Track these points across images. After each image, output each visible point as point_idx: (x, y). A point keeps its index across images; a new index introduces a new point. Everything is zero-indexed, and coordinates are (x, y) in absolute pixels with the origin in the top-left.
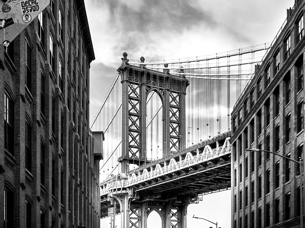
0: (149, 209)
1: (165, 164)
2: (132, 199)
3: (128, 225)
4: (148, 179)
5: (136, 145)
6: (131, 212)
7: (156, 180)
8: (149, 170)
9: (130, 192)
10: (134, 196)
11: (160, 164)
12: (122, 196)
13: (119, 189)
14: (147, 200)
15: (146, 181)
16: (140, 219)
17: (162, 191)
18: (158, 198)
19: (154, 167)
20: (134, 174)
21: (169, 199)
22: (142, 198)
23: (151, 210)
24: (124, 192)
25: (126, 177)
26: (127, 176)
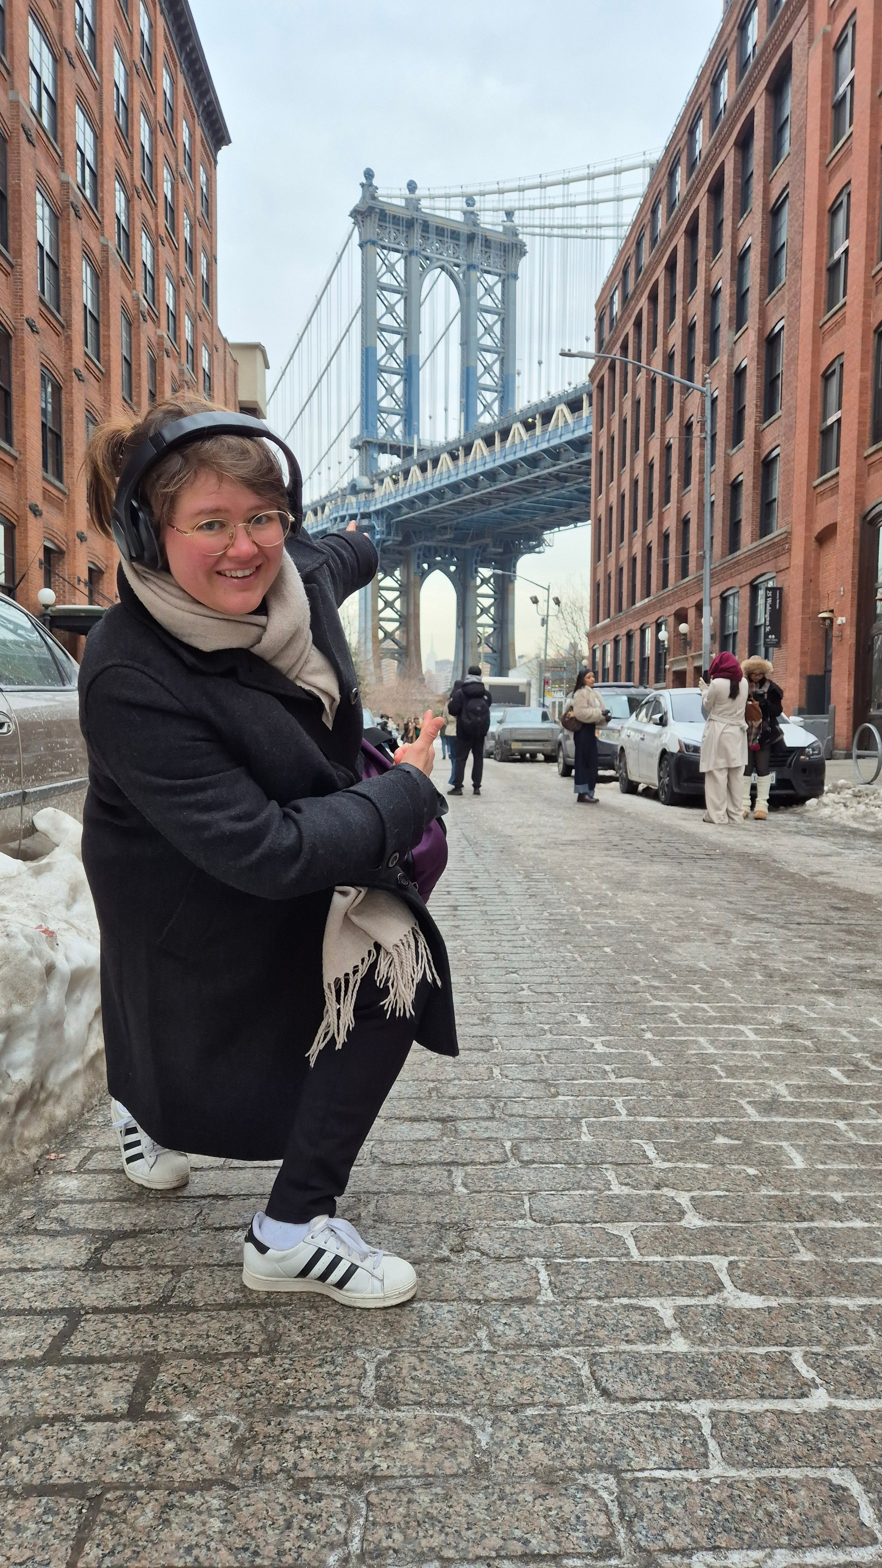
0: (425, 566)
2: (384, 541)
4: (421, 491)
5: (395, 406)
7: (439, 493)
8: (423, 468)
9: (379, 525)
10: (389, 534)
11: (451, 454)
14: (420, 543)
15: (416, 497)
16: (404, 590)
17: (455, 522)
18: (449, 540)
19: (435, 462)
20: (388, 480)
21: (472, 544)
22: (407, 540)
23: (431, 569)
24: (365, 522)
25: (370, 487)
26: (373, 483)
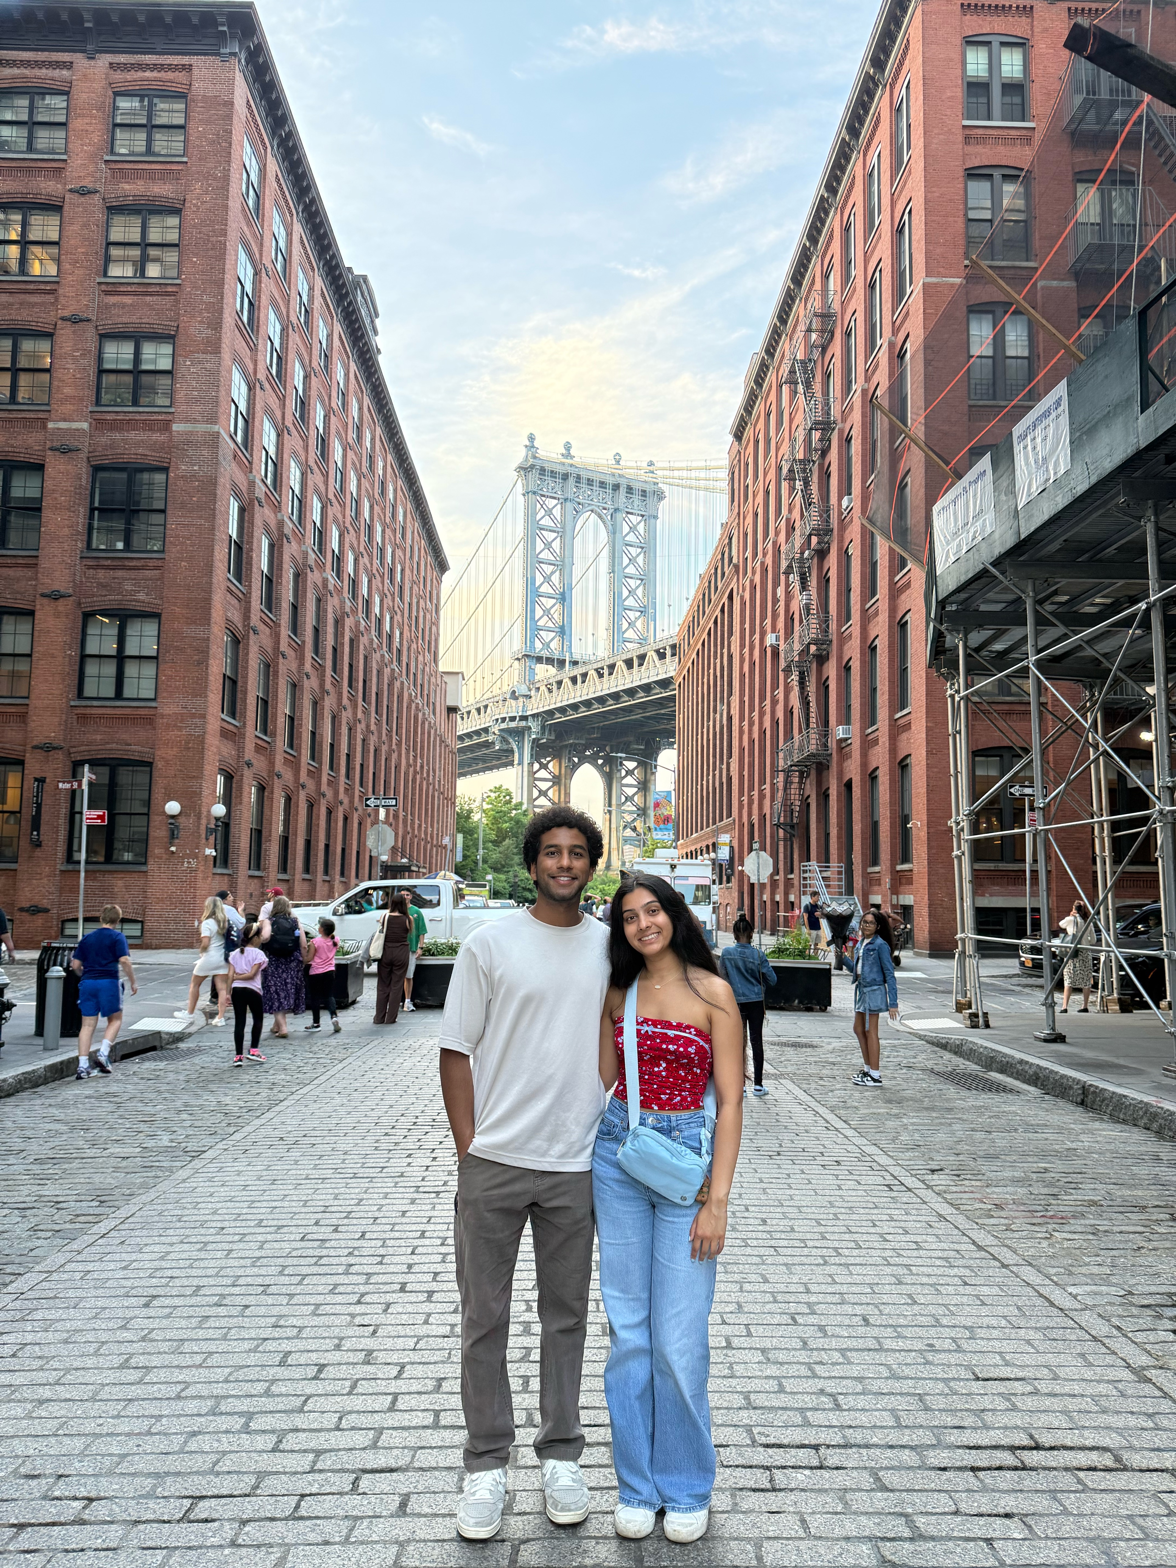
0: (576, 760)
1: (606, 672)
2: (539, 739)
3: (530, 793)
4: (571, 701)
5: (550, 624)
6: (536, 766)
7: (588, 703)
8: (574, 680)
9: (534, 726)
10: (543, 733)
11: (596, 670)
12: (519, 733)
13: (513, 719)
14: (571, 741)
15: (568, 705)
16: (556, 780)
17: (600, 725)
19: (585, 675)
20: (543, 688)
22: (559, 738)
23: (581, 763)
24: (523, 723)
25: (527, 693)
26: (530, 690)
